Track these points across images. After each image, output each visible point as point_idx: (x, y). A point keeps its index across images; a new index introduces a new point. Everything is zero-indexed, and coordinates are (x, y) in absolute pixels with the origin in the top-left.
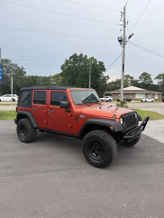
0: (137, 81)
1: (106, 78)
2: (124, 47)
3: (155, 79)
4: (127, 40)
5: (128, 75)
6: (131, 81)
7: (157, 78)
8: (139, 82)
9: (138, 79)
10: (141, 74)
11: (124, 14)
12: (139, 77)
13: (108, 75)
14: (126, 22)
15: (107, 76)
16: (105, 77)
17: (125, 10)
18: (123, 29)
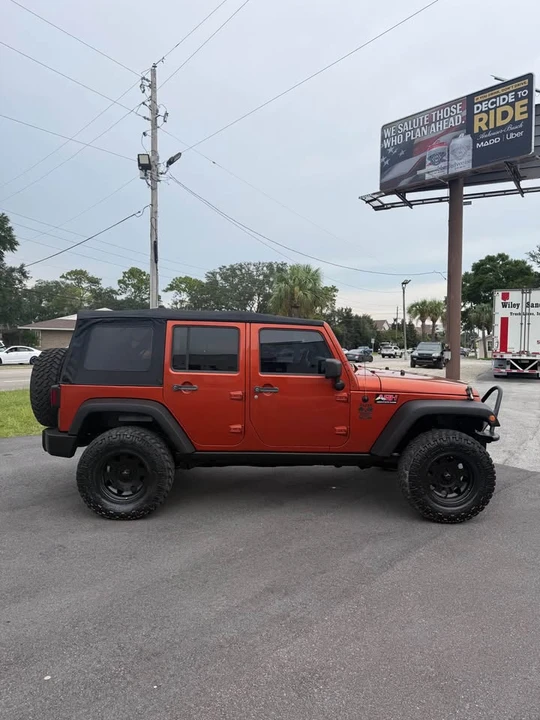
0: (113, 292)
1: (16, 275)
2: (154, 189)
3: (166, 291)
4: (162, 168)
5: (81, 271)
6: (92, 291)
7: (171, 288)
8: (119, 298)
9: (116, 287)
10: (125, 273)
11: (152, 86)
12: (120, 282)
13: (23, 266)
14: (162, 112)
15: (18, 266)
16: (12, 270)
17: (154, 74)
18: (149, 133)
